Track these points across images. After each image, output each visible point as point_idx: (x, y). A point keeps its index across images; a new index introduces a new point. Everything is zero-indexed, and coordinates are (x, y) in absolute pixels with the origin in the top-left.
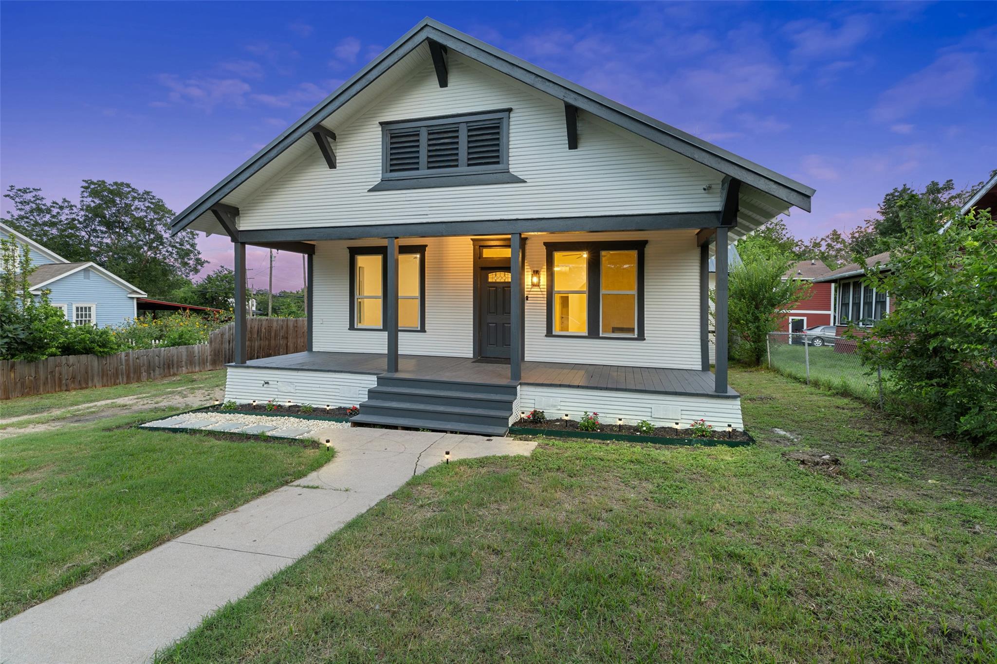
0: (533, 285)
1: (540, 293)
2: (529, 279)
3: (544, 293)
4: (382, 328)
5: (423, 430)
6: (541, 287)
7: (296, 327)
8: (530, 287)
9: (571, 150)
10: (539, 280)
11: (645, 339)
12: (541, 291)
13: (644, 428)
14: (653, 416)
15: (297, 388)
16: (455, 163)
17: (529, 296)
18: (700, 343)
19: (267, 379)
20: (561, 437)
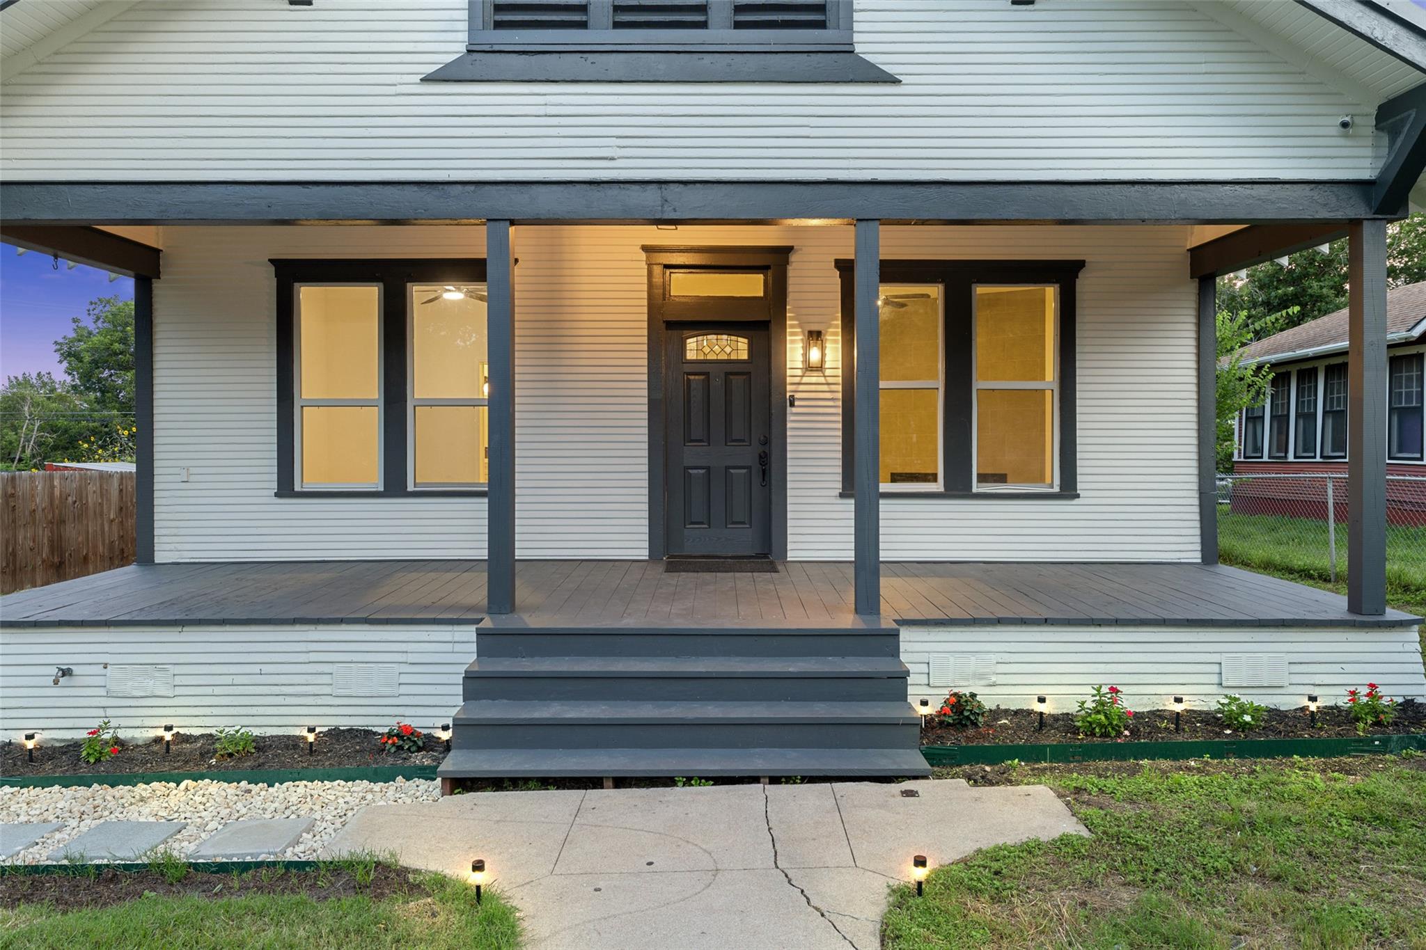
0: (809, 368)
1: (825, 388)
2: (795, 352)
3: (833, 388)
4: (381, 489)
5: (688, 781)
6: (828, 372)
7: (13, 495)
8: (799, 372)
9: (1016, 7)
10: (823, 355)
11: (1078, 496)
12: (828, 384)
13: (1247, 718)
14: (1224, 684)
15: (178, 680)
16: (701, 18)
17: (797, 395)
18: (1196, 502)
19: (64, 660)
20: (1067, 761)
